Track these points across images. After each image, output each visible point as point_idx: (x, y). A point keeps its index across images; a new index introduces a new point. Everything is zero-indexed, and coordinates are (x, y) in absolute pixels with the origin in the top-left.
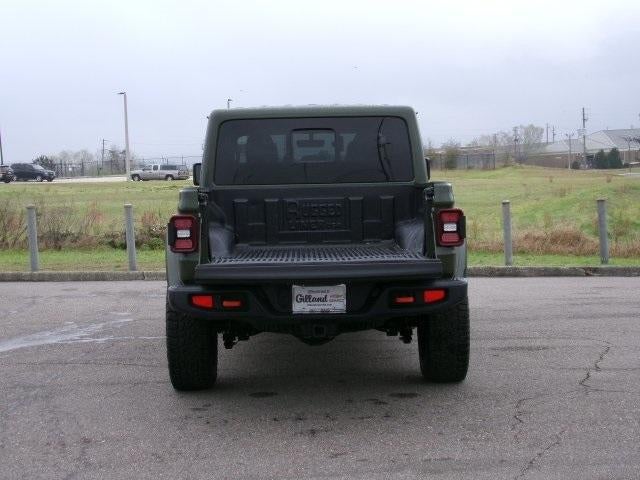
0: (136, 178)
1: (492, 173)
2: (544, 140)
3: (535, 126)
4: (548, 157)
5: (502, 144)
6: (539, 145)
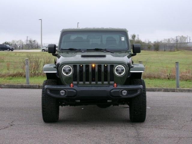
0: (44, 51)
1: (174, 53)
2: (186, 42)
3: (184, 36)
4: (188, 47)
5: (172, 42)
6: (185, 43)
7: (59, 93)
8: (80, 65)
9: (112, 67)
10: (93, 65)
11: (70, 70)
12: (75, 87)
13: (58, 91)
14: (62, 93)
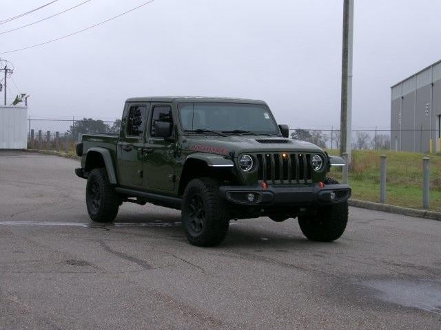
7: (247, 199)
8: (266, 156)
9: (309, 157)
10: (284, 155)
11: (250, 163)
12: (270, 188)
13: (244, 195)
14: (251, 197)
